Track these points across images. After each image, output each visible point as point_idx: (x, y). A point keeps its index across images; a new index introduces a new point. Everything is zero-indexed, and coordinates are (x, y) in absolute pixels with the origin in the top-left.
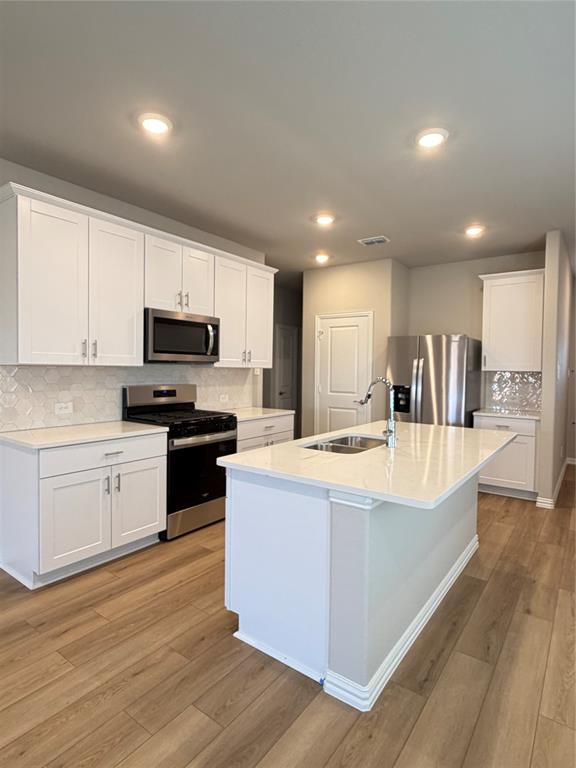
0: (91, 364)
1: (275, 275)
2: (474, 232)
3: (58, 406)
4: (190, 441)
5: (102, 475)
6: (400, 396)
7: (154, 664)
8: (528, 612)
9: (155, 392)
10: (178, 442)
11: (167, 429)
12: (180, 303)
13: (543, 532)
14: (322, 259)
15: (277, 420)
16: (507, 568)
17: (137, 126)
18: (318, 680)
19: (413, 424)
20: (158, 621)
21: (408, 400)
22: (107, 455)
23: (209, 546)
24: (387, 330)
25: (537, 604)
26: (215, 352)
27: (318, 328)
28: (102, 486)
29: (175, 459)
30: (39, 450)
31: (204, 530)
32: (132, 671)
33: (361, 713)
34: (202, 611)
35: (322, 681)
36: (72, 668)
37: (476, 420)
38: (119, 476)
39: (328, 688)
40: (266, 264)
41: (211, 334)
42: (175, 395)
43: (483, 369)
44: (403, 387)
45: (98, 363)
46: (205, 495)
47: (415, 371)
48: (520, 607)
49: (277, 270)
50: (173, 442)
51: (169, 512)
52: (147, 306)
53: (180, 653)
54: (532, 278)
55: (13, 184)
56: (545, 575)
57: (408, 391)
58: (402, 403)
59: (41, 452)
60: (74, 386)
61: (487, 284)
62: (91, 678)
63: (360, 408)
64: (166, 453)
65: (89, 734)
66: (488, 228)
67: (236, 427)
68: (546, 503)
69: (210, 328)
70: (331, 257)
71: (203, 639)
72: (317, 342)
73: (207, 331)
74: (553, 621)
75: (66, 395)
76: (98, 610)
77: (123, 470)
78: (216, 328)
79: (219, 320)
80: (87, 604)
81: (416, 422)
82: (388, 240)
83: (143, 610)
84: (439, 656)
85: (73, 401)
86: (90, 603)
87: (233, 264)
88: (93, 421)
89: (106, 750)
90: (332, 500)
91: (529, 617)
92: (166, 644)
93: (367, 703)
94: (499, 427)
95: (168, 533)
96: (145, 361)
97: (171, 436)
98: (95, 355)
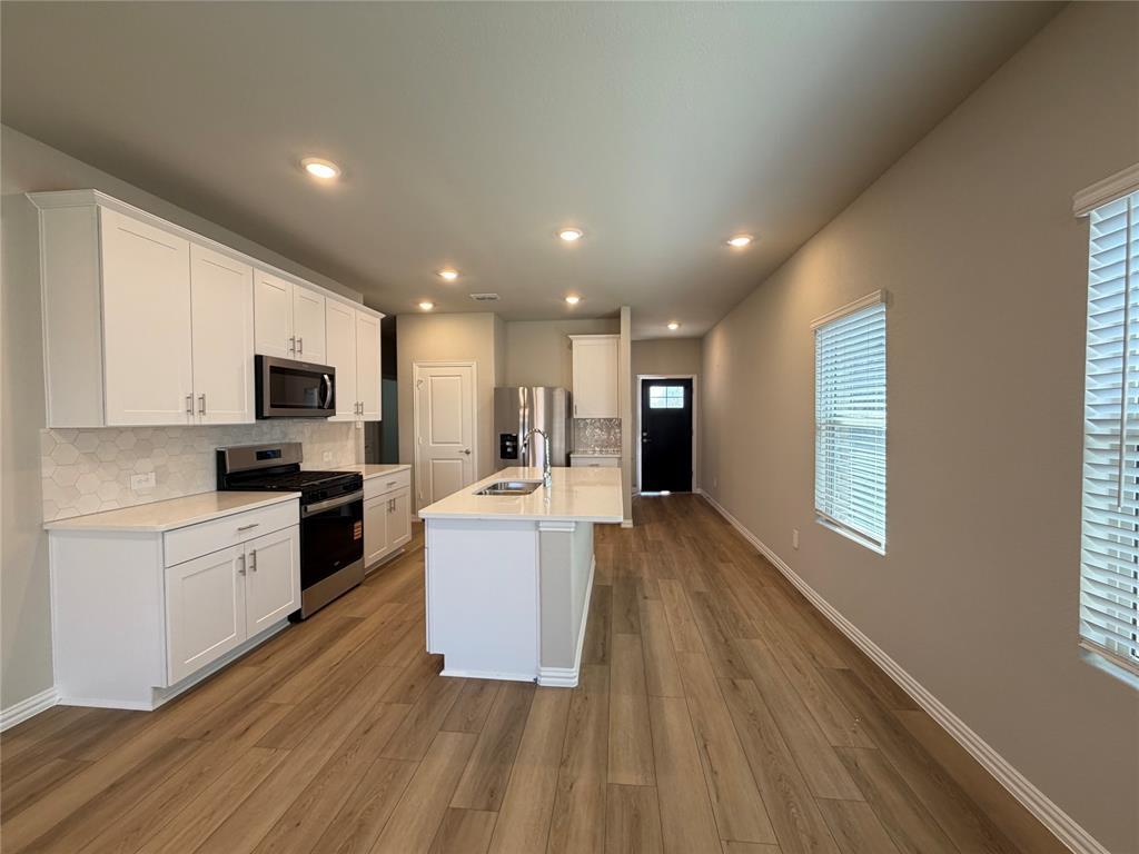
0: (197, 423)
1: (382, 320)
2: (573, 301)
3: (134, 479)
4: (325, 505)
5: (235, 554)
6: (508, 443)
7: (379, 719)
8: (646, 598)
9: (258, 453)
10: (312, 508)
11: (299, 494)
12: (293, 350)
13: (633, 543)
14: (426, 306)
15: (398, 475)
16: (622, 573)
17: (302, 168)
18: (531, 680)
19: (522, 468)
20: (353, 688)
21: (515, 448)
22: (240, 529)
23: (357, 613)
24: (492, 382)
25: (649, 591)
26: (332, 405)
27: (417, 377)
28: (235, 568)
29: (309, 527)
30: (163, 533)
31: (339, 602)
32: (361, 729)
33: (573, 689)
34: (395, 666)
35: (536, 680)
36: (287, 753)
37: (572, 461)
38: (254, 554)
39: (543, 682)
40: (365, 304)
41: (329, 383)
42: (280, 456)
43: (575, 417)
44: (510, 435)
45: (206, 421)
46: (337, 563)
47: (521, 420)
48: (640, 597)
49: (384, 316)
50: (306, 509)
51: (303, 588)
52: (259, 353)
53: (398, 702)
54: (610, 341)
55: (97, 193)
56: (646, 574)
57: (515, 439)
58: (509, 450)
59: (167, 536)
60: (155, 451)
61: (575, 343)
62: (320, 750)
63: (465, 457)
64: (298, 521)
65: (357, 786)
66: (581, 299)
67: (362, 486)
68: (628, 524)
69: (326, 377)
70: (435, 305)
71: (413, 686)
72: (416, 392)
73: (324, 381)
74: (661, 599)
75: (146, 464)
76: (272, 700)
77: (257, 545)
78: (332, 378)
79: (334, 369)
80: (252, 700)
81: (524, 466)
82: (499, 298)
83: (327, 685)
84: (605, 639)
85: (155, 471)
86: (255, 697)
87: (342, 307)
88: (182, 495)
89: (385, 787)
90: (542, 529)
91: (649, 602)
92: (379, 701)
93: (573, 681)
94: (592, 466)
95: (303, 612)
96: (257, 418)
97: (303, 502)
98: (202, 411)
